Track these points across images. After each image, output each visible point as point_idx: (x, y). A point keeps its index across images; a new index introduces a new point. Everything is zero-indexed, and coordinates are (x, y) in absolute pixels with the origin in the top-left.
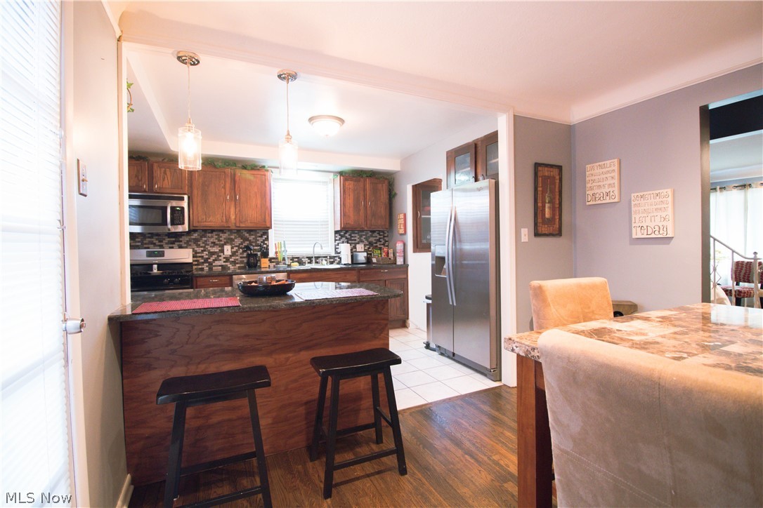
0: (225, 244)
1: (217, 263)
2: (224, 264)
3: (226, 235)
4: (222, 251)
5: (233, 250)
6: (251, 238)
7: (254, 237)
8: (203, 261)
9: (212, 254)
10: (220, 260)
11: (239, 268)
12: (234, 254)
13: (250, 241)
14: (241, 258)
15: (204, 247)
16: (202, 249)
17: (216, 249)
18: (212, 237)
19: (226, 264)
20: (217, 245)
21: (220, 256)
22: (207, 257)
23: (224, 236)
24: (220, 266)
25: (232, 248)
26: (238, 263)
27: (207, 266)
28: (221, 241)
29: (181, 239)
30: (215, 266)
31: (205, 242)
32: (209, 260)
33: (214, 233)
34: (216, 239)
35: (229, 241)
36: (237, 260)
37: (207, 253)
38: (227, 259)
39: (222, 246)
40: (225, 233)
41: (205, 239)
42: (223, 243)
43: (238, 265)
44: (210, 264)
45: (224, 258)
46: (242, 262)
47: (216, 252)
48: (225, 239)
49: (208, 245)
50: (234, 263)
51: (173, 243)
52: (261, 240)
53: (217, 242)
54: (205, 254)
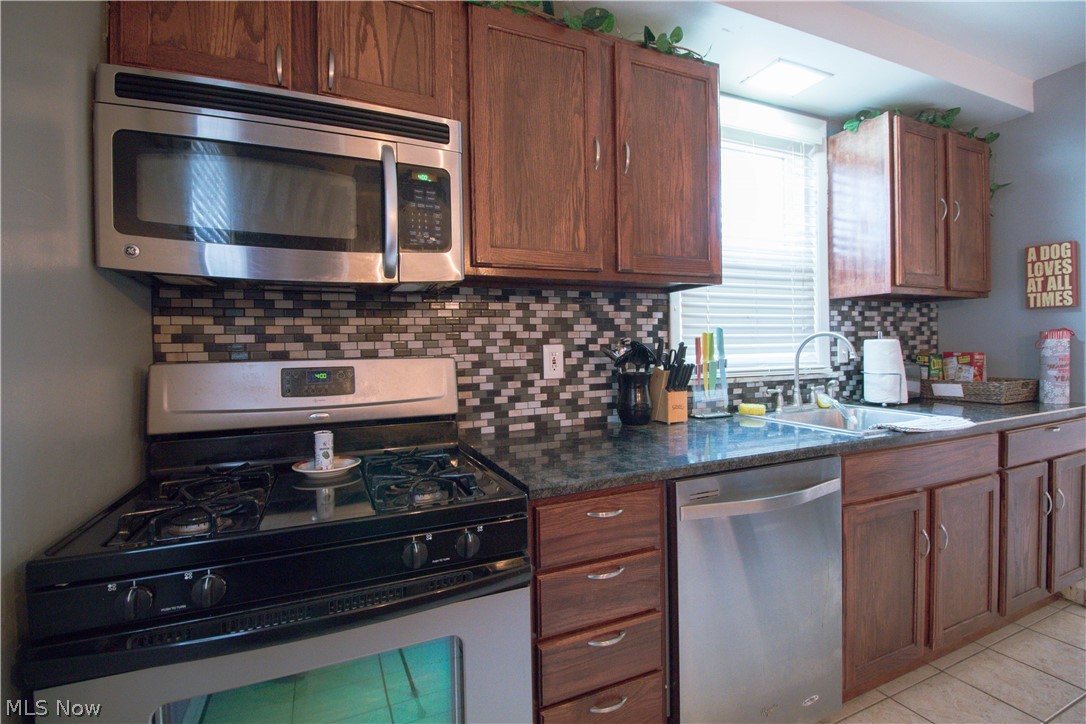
0: (546, 338)
1: (523, 409)
2: (543, 411)
3: (549, 307)
4: (537, 365)
5: (569, 361)
6: (621, 319)
7: (627, 315)
8: (476, 402)
9: (506, 375)
10: (532, 398)
11: (590, 424)
12: (571, 375)
13: (616, 328)
14: (594, 387)
15: (481, 351)
16: (475, 357)
17: (518, 359)
18: (506, 314)
19: (551, 410)
20: (521, 342)
21: (531, 384)
22: (490, 387)
23: (543, 311)
24: (531, 419)
25: (567, 355)
26: (582, 408)
27: (490, 423)
28: (532, 328)
29: (403, 321)
30: (516, 420)
31: (484, 334)
32: (498, 400)
33: (514, 300)
34: (519, 321)
35: (560, 328)
36: (581, 394)
37: (489, 371)
38: (552, 395)
39: (536, 347)
40: (545, 300)
41: (484, 321)
42: (539, 335)
43: (583, 415)
44: (501, 412)
45: (543, 390)
46: (595, 403)
47: (517, 370)
48: (545, 321)
49: (494, 342)
50: (573, 406)
51: (375, 335)
52: (648, 325)
53: (523, 335)
54: (484, 378)
